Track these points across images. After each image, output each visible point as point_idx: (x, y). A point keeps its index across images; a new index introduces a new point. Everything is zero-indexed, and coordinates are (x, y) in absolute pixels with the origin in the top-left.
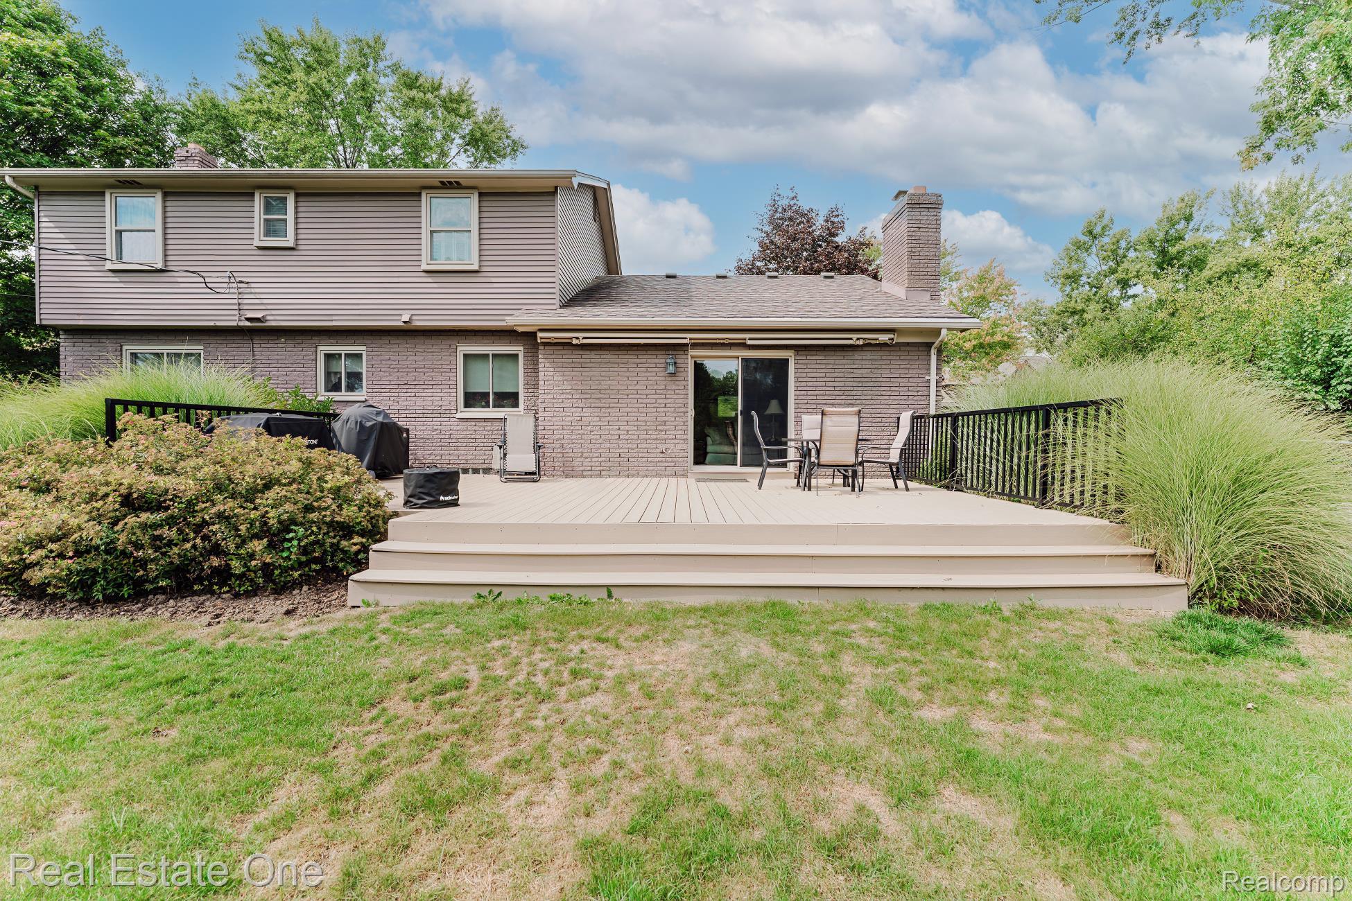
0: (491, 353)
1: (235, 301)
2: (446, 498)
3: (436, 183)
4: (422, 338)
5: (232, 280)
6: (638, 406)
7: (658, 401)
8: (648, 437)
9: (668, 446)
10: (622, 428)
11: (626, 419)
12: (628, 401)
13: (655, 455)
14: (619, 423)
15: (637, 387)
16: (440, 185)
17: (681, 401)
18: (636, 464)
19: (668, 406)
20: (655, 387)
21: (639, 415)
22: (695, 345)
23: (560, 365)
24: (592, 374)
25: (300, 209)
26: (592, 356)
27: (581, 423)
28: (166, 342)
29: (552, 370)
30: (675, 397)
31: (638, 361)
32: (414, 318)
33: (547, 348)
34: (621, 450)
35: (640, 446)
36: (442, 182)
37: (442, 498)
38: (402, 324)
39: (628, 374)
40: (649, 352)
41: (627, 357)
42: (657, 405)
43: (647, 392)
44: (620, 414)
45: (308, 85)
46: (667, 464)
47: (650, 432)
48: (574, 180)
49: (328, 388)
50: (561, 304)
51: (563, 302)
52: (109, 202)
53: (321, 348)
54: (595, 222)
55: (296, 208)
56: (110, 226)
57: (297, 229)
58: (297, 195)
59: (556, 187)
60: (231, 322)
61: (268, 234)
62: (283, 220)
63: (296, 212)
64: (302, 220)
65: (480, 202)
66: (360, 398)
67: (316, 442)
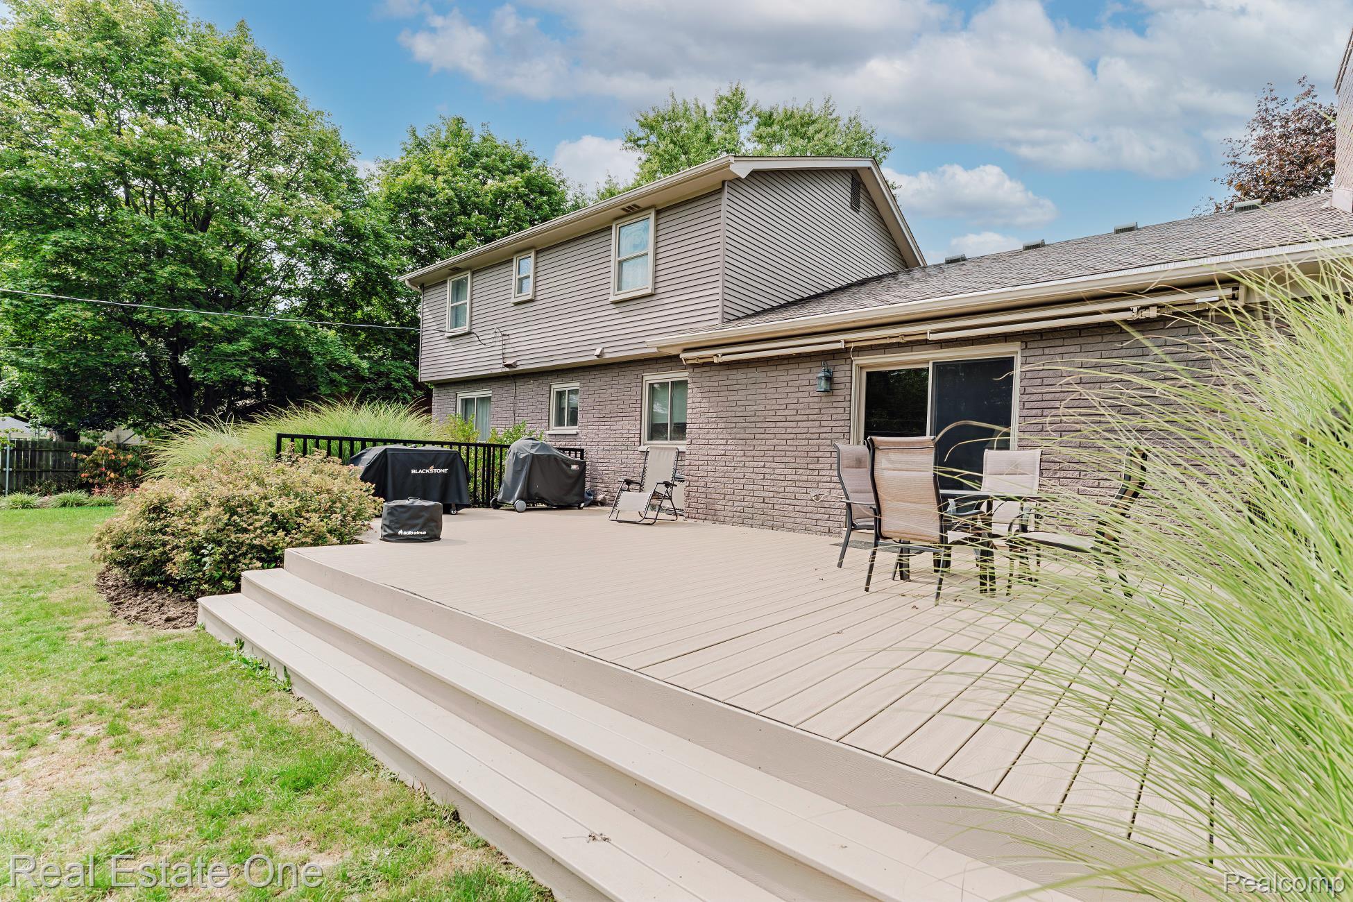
0: (669, 381)
1: (500, 352)
2: (405, 533)
3: (619, 211)
4: (617, 370)
5: (499, 334)
6: (786, 436)
7: (812, 430)
8: (797, 477)
9: (821, 491)
10: (768, 465)
11: (772, 453)
12: (775, 430)
13: (803, 503)
14: (765, 459)
15: (786, 412)
16: (624, 213)
17: (839, 430)
18: (781, 513)
19: (823, 436)
20: (808, 412)
21: (787, 448)
22: (860, 350)
23: (707, 389)
24: (737, 398)
25: (539, 265)
26: (739, 375)
27: (725, 458)
28: (476, 389)
29: (699, 395)
30: (833, 423)
31: (789, 378)
32: (605, 351)
33: (696, 370)
34: (767, 494)
35: (788, 489)
36: (623, 209)
37: (401, 532)
38: (596, 358)
39: (776, 396)
40: (802, 365)
41: (776, 374)
42: (808, 436)
43: (798, 418)
44: (767, 448)
46: (819, 516)
47: (800, 472)
48: (732, 168)
49: (560, 422)
50: (732, 318)
51: (741, 315)
52: (449, 286)
53: (553, 386)
54: (857, 211)
55: (536, 264)
56: (449, 305)
57: (535, 283)
58: (537, 253)
59: (723, 182)
60: (499, 369)
61: (520, 291)
62: (528, 277)
63: (536, 268)
64: (539, 274)
65: (657, 220)
66: (574, 432)
67: (445, 471)
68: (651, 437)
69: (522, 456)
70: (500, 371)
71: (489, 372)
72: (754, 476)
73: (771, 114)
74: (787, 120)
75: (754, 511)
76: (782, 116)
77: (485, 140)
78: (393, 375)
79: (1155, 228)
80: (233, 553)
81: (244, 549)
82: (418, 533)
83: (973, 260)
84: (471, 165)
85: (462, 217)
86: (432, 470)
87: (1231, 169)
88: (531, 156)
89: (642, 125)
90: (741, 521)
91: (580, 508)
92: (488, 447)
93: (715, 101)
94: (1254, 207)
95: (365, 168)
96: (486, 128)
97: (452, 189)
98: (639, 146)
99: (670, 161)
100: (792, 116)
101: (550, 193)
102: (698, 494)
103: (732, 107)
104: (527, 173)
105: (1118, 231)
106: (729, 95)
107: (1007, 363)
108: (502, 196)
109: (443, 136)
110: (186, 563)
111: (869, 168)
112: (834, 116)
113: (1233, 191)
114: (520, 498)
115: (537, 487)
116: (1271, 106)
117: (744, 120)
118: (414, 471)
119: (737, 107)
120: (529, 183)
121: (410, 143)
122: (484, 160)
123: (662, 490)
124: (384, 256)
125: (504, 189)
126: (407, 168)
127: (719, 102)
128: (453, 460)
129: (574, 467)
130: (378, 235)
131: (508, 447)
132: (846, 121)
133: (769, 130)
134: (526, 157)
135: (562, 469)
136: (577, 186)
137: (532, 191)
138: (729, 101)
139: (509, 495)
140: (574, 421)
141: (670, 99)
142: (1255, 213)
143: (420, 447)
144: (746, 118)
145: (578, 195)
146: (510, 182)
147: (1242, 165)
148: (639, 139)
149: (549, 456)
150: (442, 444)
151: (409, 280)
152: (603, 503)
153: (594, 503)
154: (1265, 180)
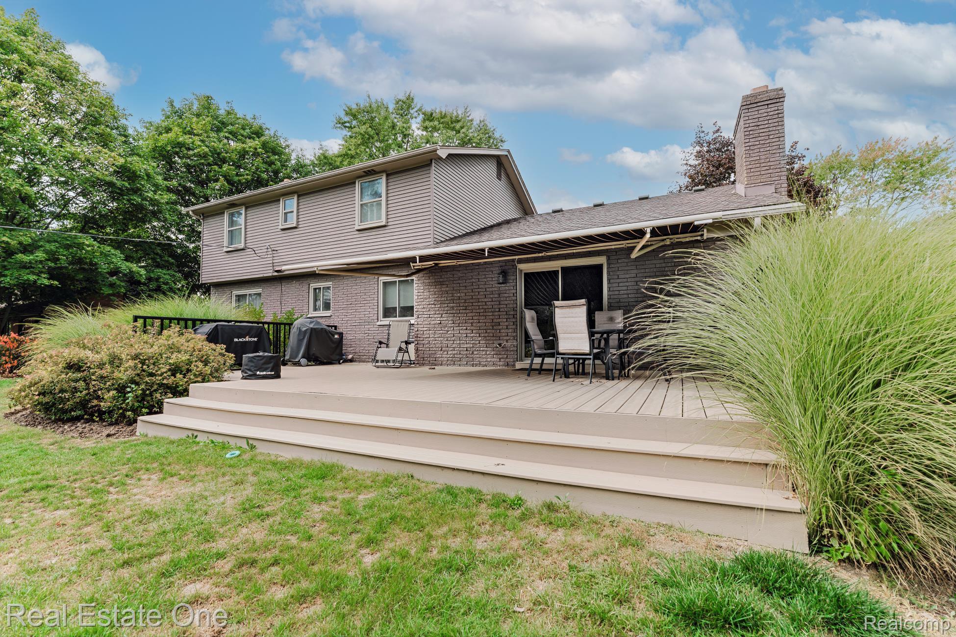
0: (397, 280)
1: (271, 262)
2: (261, 373)
3: (361, 173)
5: (270, 250)
6: (479, 311)
7: (494, 307)
8: (487, 335)
9: (502, 342)
10: (469, 328)
12: (473, 307)
13: (491, 349)
14: (466, 325)
15: (479, 297)
16: (364, 174)
17: (511, 306)
18: (478, 356)
19: (501, 310)
20: (492, 296)
21: (480, 318)
23: (426, 284)
25: (300, 204)
27: (441, 325)
28: (248, 288)
29: (421, 288)
30: (507, 302)
31: (479, 277)
35: (481, 342)
36: (364, 172)
37: (258, 373)
39: (472, 287)
41: (471, 274)
42: (493, 310)
43: (486, 300)
44: (467, 318)
45: (361, 134)
46: (501, 356)
47: (489, 331)
48: (438, 152)
49: (315, 309)
50: (439, 241)
51: (443, 240)
52: (226, 216)
53: (311, 285)
54: (500, 180)
55: (298, 203)
56: (226, 229)
57: (298, 216)
58: (299, 196)
59: (431, 160)
60: (270, 273)
61: (286, 221)
62: (292, 212)
63: (298, 206)
64: (300, 210)
65: (387, 180)
66: (329, 315)
67: (256, 339)
68: (385, 316)
69: (304, 329)
70: (271, 275)
71: (262, 276)
72: (460, 335)
73: (432, 114)
74: (442, 118)
75: (461, 356)
76: (439, 116)
77: (229, 113)
78: (162, 280)
79: (658, 198)
80: (148, 389)
81: (155, 387)
82: (269, 373)
83: (568, 211)
84: (219, 130)
85: (216, 167)
86: (247, 339)
87: (685, 167)
88: (264, 127)
89: (347, 114)
90: (452, 363)
91: (340, 364)
92: (277, 325)
93: (394, 102)
94: (703, 190)
95: (134, 126)
96: (230, 105)
97: (206, 146)
98: (345, 127)
99: (369, 139)
100: (445, 116)
101: (279, 154)
102: (424, 349)
103: (405, 106)
104: (263, 139)
105: (640, 199)
106: (404, 99)
107: (599, 267)
108: (243, 154)
109: (195, 107)
110: (114, 398)
111: (507, 156)
112: (470, 118)
113: (687, 179)
114: (303, 357)
115: (314, 350)
116: (702, 135)
117: (414, 116)
118: (236, 340)
119: (409, 107)
120: (264, 145)
121: (168, 110)
122: (230, 127)
123: (404, 346)
124: (155, 192)
125: (247, 149)
126: (168, 130)
127: (397, 103)
128: (261, 332)
129: (336, 336)
130: (148, 175)
131: (292, 324)
132: (478, 122)
133: (431, 124)
134: (261, 128)
135: (329, 337)
136: (299, 150)
137: (267, 152)
138: (404, 103)
139: (294, 354)
140: (327, 306)
141: (368, 100)
142: (703, 193)
143: (239, 324)
144: (415, 114)
145: (300, 156)
146: (250, 144)
147: (690, 166)
148: (345, 122)
149: (322, 329)
150: (252, 322)
151: (192, 211)
152: (351, 361)
153: (347, 361)
154: (702, 174)
